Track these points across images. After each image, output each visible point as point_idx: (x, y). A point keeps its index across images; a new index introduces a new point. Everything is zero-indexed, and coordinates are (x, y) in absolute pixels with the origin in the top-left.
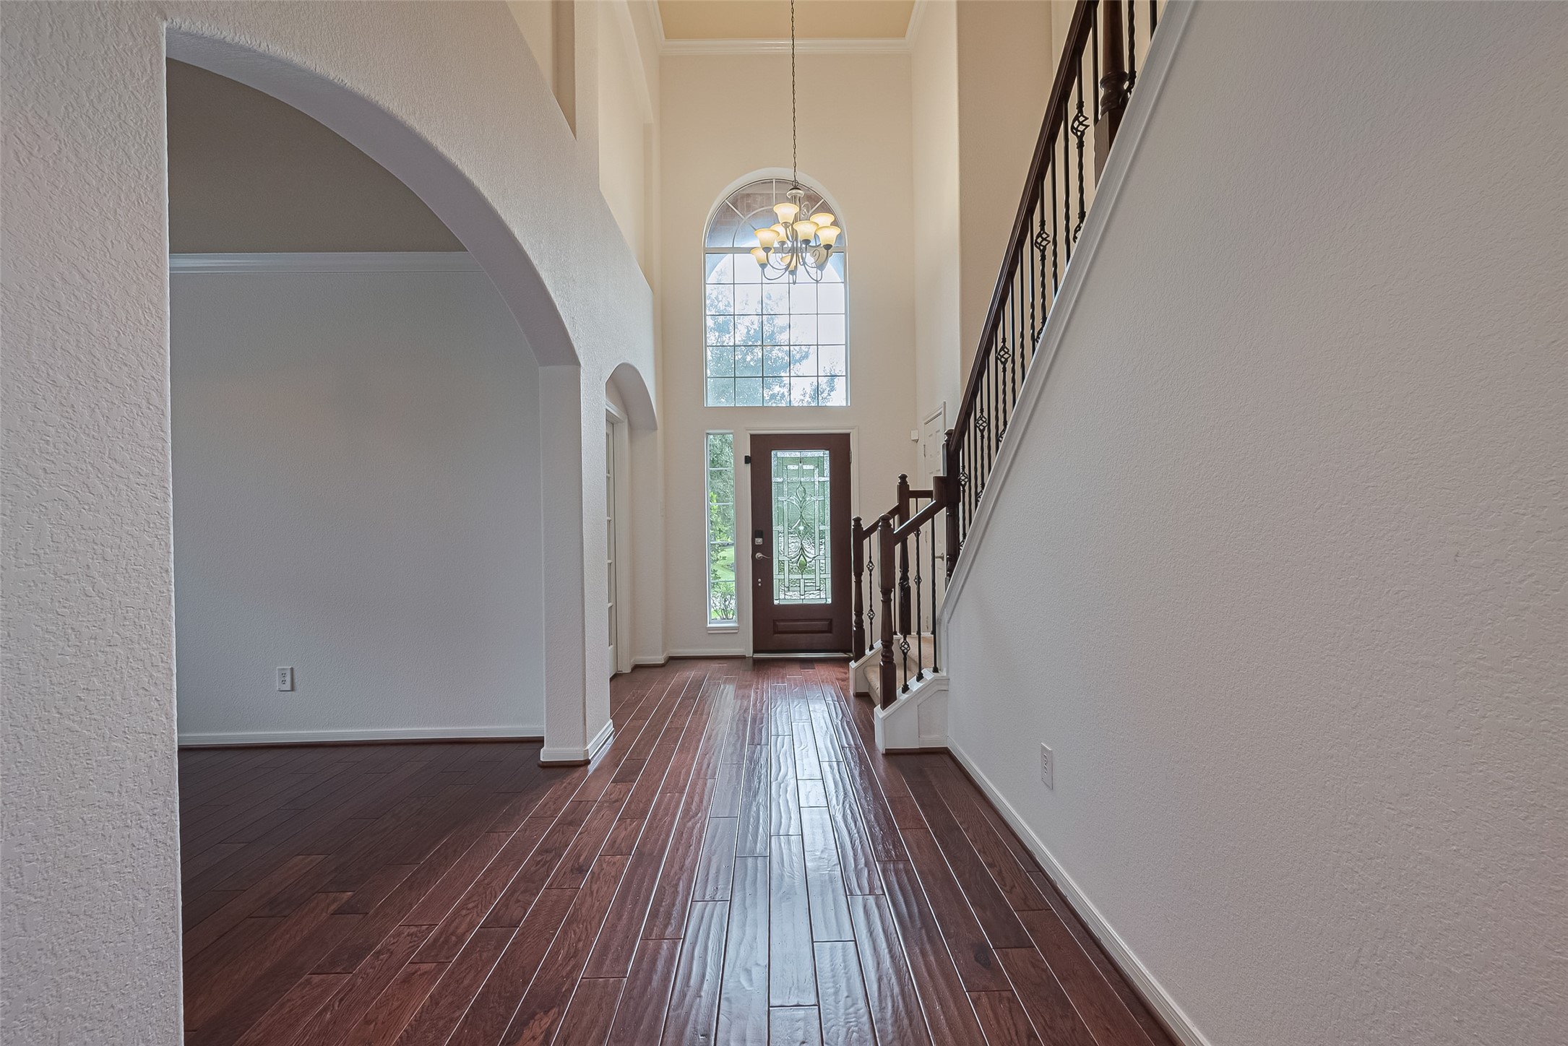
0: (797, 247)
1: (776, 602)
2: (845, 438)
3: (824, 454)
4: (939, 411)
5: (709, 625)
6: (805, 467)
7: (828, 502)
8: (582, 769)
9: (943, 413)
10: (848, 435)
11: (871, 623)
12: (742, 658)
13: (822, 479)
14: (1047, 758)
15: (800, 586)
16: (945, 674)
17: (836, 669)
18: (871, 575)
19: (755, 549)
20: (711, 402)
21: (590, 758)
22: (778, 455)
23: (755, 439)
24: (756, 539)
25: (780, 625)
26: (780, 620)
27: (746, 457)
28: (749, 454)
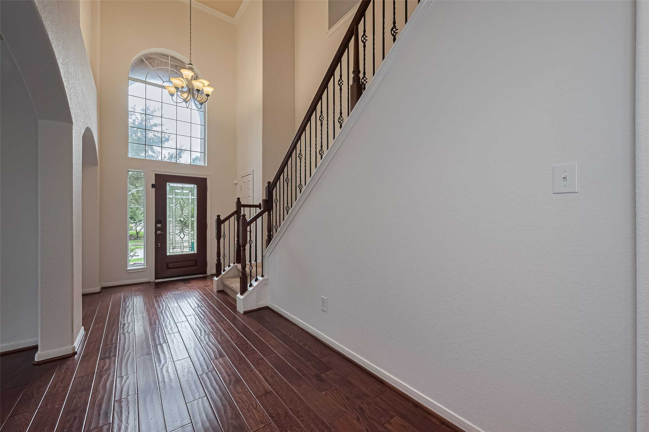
0: (192, 91)
1: (168, 254)
3: (194, 187)
4: (251, 173)
5: (128, 268)
6: (184, 191)
7: (196, 207)
8: (72, 358)
9: (252, 174)
10: (205, 180)
11: (224, 260)
12: (149, 283)
13: (193, 197)
14: (323, 301)
15: (181, 246)
16: (267, 277)
17: (202, 282)
18: (224, 239)
19: (157, 229)
20: (130, 155)
21: (76, 351)
22: (170, 185)
23: (158, 176)
24: (158, 225)
25: (170, 265)
26: (170, 263)
27: (153, 185)
28: (154, 183)
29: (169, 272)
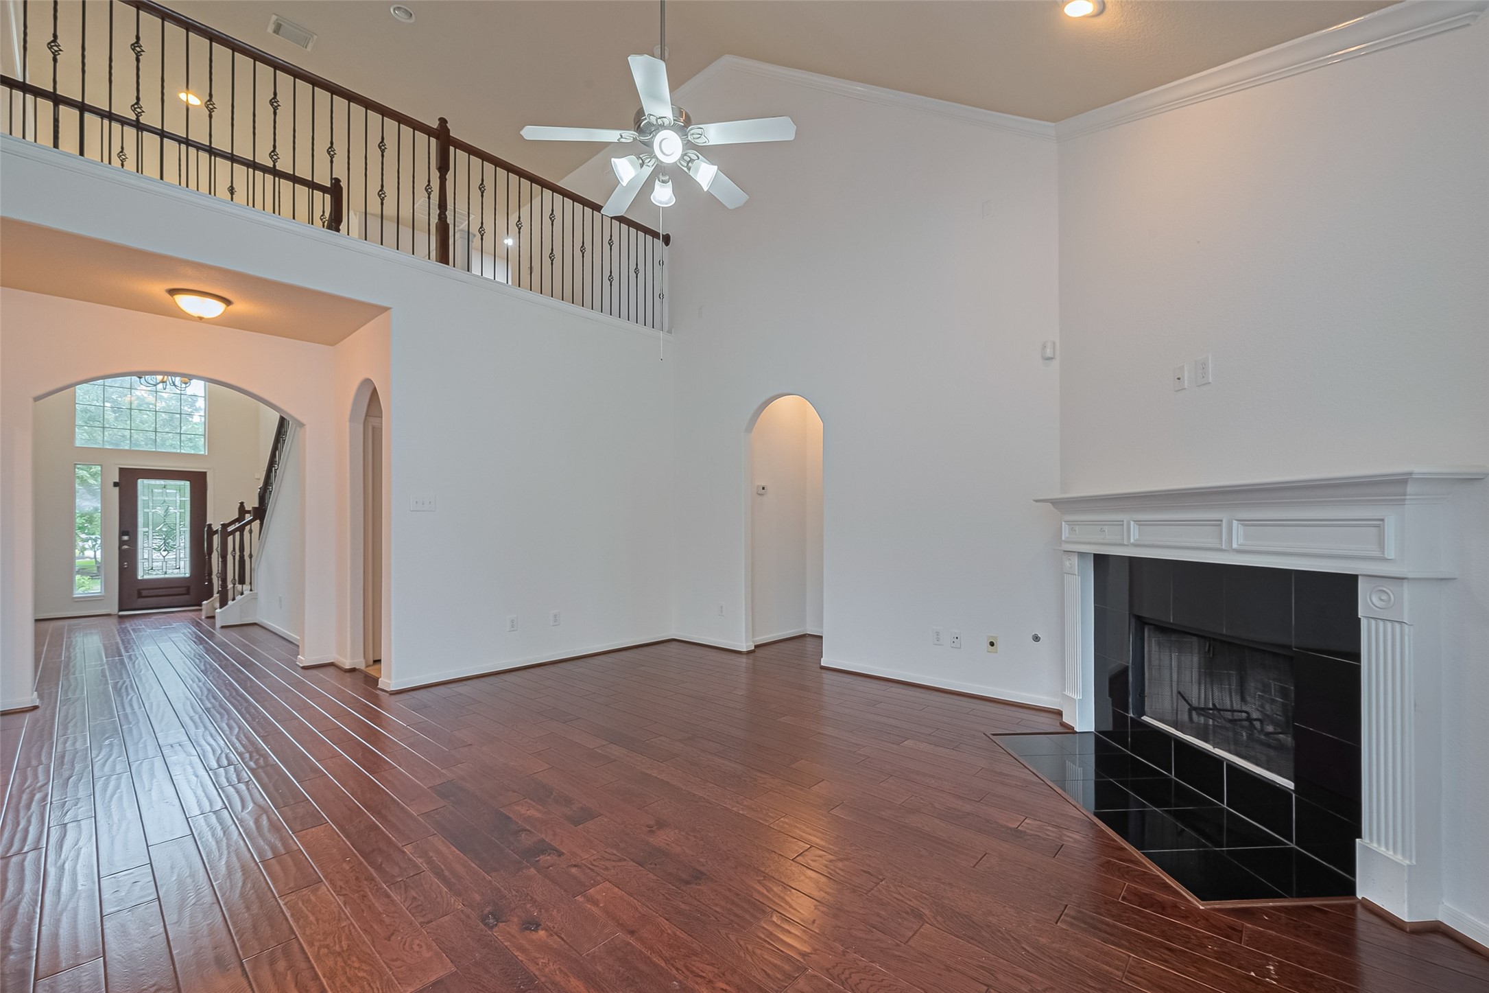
1: (140, 578)
2: (203, 475)
3: (185, 484)
5: (75, 596)
6: (168, 491)
7: (186, 514)
10: (205, 473)
12: (109, 615)
13: (182, 499)
15: (163, 567)
16: (256, 592)
19: (122, 543)
20: (78, 444)
22: (142, 483)
23: (123, 471)
24: (123, 537)
25: (144, 593)
26: (143, 589)
27: (115, 483)
28: (118, 481)
29: (142, 601)
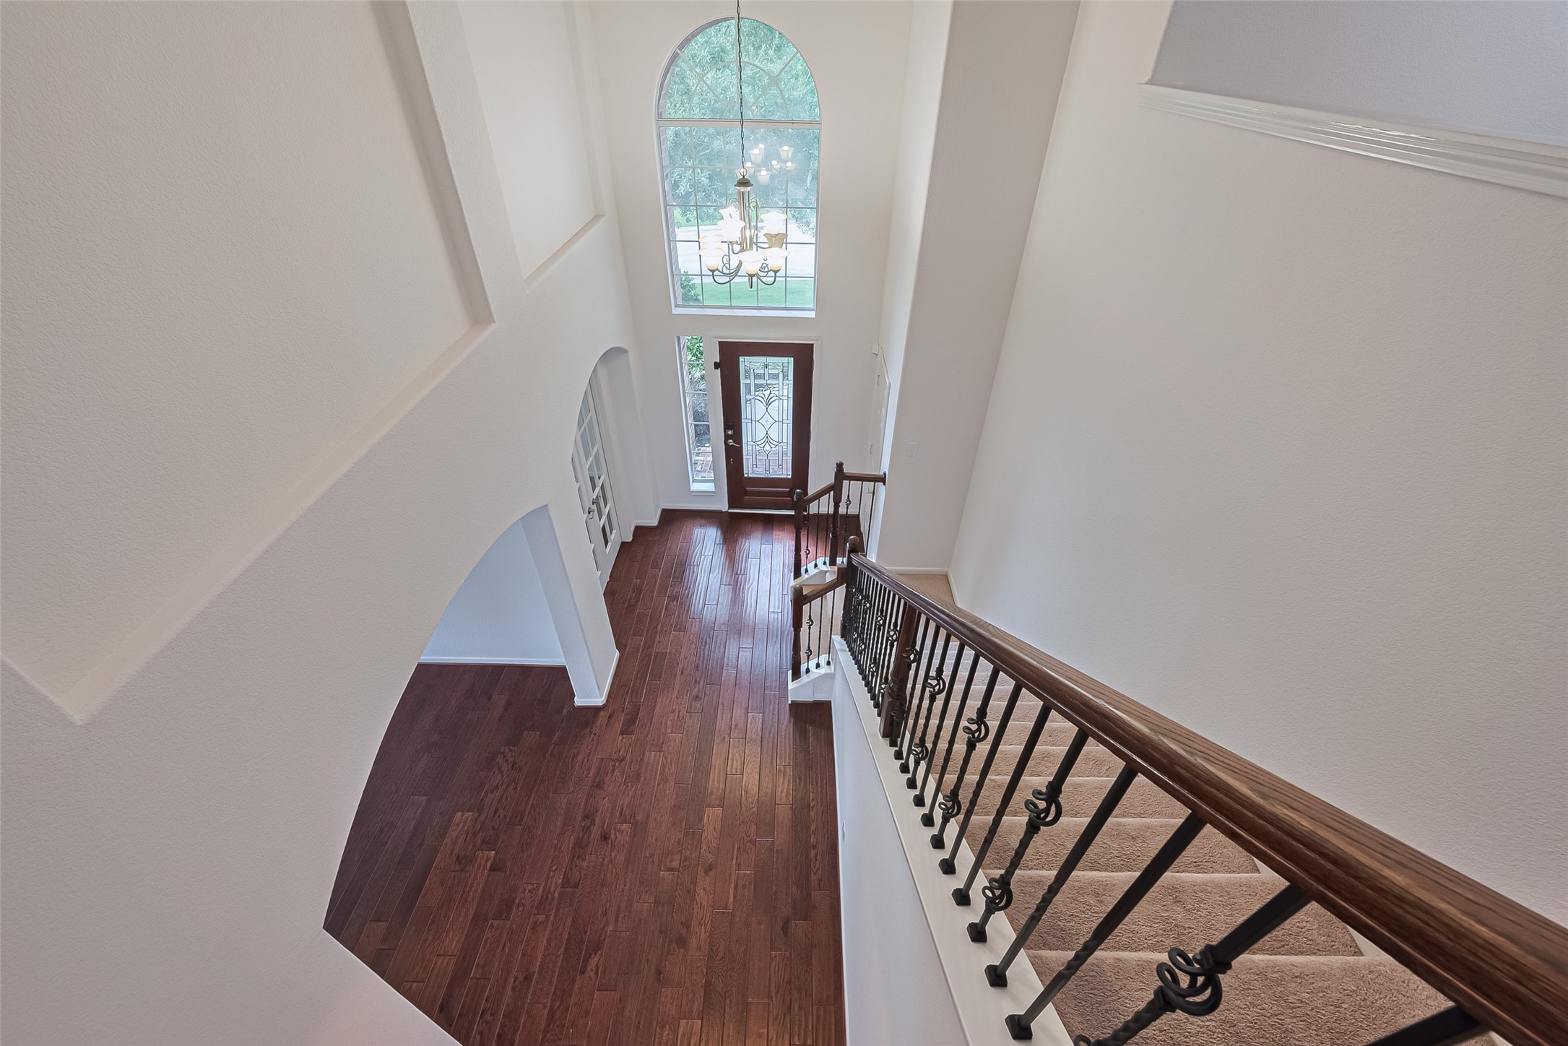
1: (746, 475)
2: (808, 349)
3: (788, 362)
5: (693, 491)
7: (791, 402)
10: (811, 346)
12: (719, 513)
13: (786, 382)
19: (727, 437)
22: (745, 362)
23: (723, 346)
24: (728, 429)
27: (715, 363)
28: (718, 361)
